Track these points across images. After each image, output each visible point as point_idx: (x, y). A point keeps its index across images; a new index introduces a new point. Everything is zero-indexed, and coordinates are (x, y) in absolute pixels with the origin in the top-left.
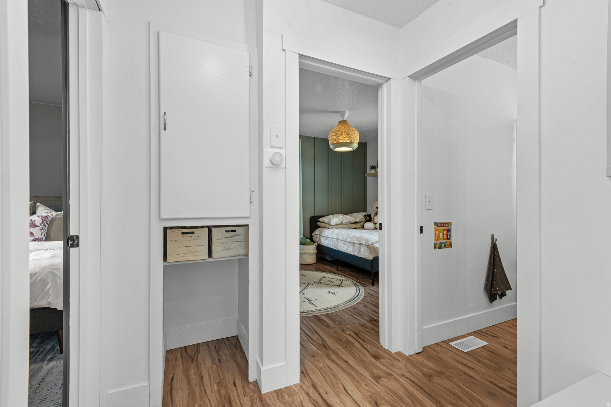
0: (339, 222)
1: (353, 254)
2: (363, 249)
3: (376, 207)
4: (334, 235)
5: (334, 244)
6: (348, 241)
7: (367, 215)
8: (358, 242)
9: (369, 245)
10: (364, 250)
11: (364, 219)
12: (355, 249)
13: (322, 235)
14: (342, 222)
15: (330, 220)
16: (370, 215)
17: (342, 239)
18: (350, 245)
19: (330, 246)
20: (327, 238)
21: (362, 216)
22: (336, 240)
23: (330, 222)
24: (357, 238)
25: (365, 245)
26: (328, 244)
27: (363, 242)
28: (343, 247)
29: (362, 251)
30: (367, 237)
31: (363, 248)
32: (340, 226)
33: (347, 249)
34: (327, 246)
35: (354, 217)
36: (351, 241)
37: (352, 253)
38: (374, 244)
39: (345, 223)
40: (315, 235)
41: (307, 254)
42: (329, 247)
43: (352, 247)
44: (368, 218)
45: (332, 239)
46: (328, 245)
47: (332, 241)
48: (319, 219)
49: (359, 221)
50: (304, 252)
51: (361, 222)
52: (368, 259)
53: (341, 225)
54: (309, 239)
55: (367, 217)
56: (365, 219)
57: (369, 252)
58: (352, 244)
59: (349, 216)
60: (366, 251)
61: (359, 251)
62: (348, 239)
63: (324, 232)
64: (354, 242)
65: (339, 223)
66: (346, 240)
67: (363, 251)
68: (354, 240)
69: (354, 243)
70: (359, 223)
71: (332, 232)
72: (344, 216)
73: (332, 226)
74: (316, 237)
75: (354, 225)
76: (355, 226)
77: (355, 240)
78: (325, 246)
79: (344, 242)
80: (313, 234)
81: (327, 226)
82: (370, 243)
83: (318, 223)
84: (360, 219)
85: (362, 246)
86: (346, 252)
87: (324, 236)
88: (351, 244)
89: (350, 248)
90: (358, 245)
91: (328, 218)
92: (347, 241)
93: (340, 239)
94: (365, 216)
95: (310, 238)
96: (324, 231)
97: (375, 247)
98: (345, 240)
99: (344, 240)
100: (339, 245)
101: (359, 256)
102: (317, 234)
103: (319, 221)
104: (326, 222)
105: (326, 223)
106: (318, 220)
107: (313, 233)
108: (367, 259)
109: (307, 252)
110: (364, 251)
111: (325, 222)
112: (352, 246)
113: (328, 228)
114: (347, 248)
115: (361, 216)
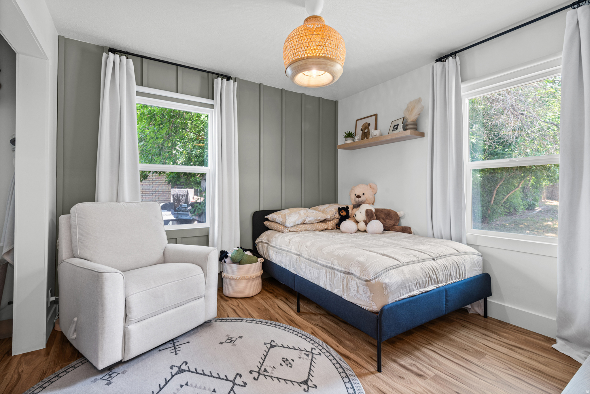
0: (300, 221)
1: (332, 291)
2: (356, 286)
3: (355, 195)
4: (293, 247)
5: (293, 264)
6: (320, 262)
7: (343, 208)
8: (344, 270)
9: (369, 281)
10: (358, 287)
11: (337, 214)
12: (335, 282)
13: (272, 245)
14: (305, 221)
15: (286, 217)
16: (347, 208)
17: (307, 257)
18: (324, 272)
19: (286, 266)
20: (280, 250)
21: (334, 209)
22: (296, 256)
23: (286, 222)
24: (338, 257)
25: (359, 278)
26: (281, 261)
27: (355, 270)
28: (310, 273)
29: (352, 290)
30: (361, 259)
31: (354, 283)
32: (302, 228)
33: (318, 278)
34: (279, 265)
35: (323, 212)
36: (326, 262)
37: (328, 288)
38: (380, 275)
39: (309, 222)
40: (260, 243)
41: (245, 279)
42: (284, 267)
43: (328, 276)
44: (344, 213)
45: (290, 254)
46: (282, 263)
47: (288, 258)
48: (268, 216)
49: (330, 218)
50: (239, 276)
51: (333, 219)
52: (367, 308)
53: (303, 226)
54: (249, 250)
55: (343, 211)
56: (340, 214)
57: (369, 293)
58: (329, 270)
59: (315, 209)
60: (361, 291)
61: (345, 287)
62: (319, 259)
63: (274, 239)
64: (332, 266)
65: (300, 223)
66: (316, 260)
67: (356, 289)
68: (332, 263)
69: (333, 269)
70: (330, 220)
71: (288, 241)
72: (307, 211)
73: (289, 227)
74: (262, 246)
75: (323, 224)
76: (324, 226)
77: (336, 262)
78: (277, 264)
79: (312, 263)
80: (256, 241)
81: (281, 227)
82: (372, 275)
83: (265, 223)
84: (332, 215)
85: (352, 279)
86: (316, 283)
87: (275, 246)
88: (326, 269)
89: (324, 278)
90: (343, 275)
91: (281, 215)
92: (317, 263)
93: (303, 255)
94: (340, 210)
95: (251, 248)
96: (275, 237)
97: (382, 284)
98: (314, 260)
99: (311, 258)
100: (303, 266)
101: (345, 297)
102: (263, 241)
103: (267, 219)
104: (279, 222)
105: (279, 224)
106: (266, 217)
107: (258, 239)
108: (365, 310)
109: (245, 276)
110: (358, 291)
111: (277, 221)
112: (328, 274)
113: (282, 232)
114: (319, 276)
115: (332, 209)
